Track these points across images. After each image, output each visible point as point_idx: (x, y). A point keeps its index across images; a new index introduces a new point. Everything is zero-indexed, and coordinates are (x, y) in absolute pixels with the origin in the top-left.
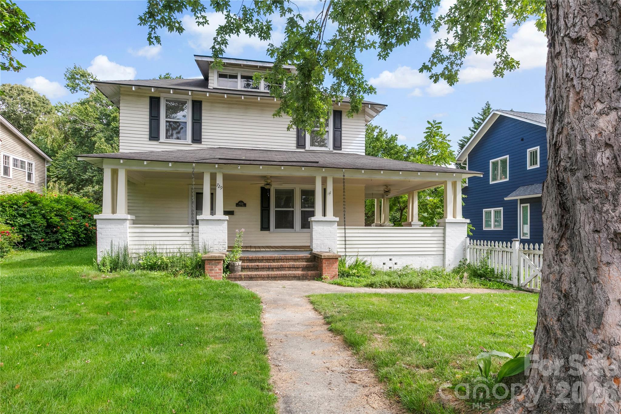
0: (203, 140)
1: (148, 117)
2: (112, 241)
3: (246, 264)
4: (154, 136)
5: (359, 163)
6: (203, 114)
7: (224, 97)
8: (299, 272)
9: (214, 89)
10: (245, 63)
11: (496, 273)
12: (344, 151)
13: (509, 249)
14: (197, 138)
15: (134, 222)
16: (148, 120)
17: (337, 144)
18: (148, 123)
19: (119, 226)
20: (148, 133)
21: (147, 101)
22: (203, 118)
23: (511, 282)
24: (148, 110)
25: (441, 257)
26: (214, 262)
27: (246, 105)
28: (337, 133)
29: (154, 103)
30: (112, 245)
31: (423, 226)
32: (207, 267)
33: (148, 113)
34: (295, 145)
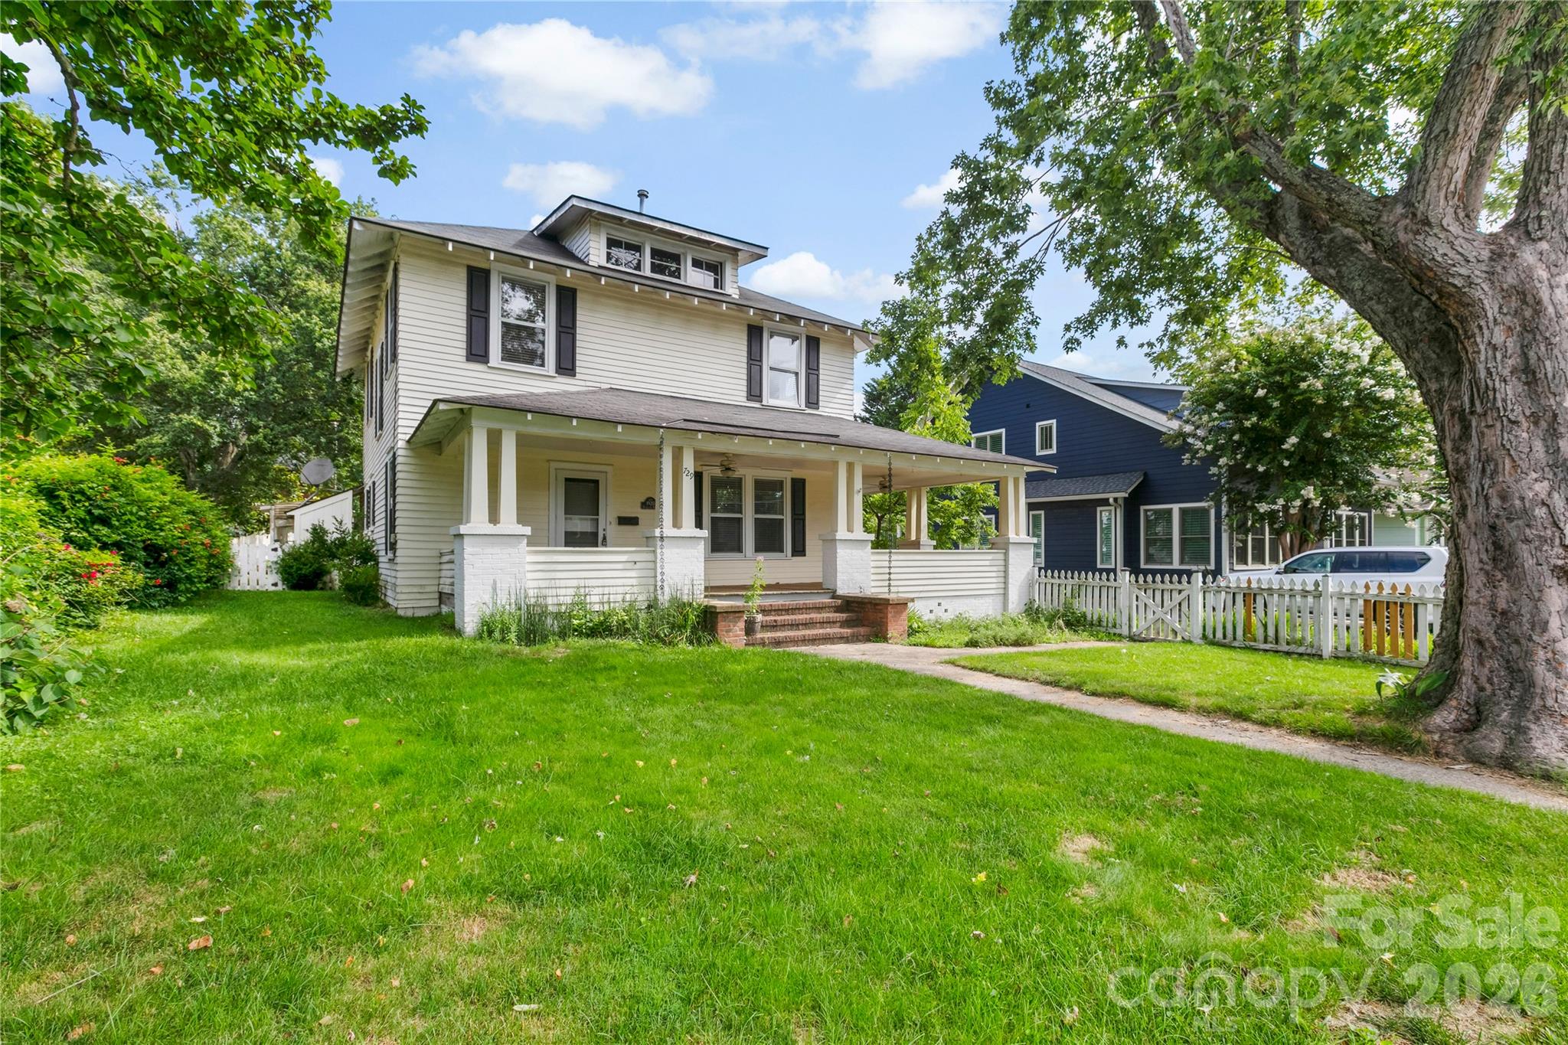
0: (578, 370)
1: (464, 309)
2: (495, 582)
3: (768, 618)
4: (477, 352)
5: (848, 434)
6: (578, 317)
7: (633, 290)
8: (836, 630)
9: (600, 267)
10: (668, 227)
11: (1089, 617)
12: (821, 411)
13: (1112, 583)
14: (567, 366)
15: (532, 541)
16: (464, 317)
17: (813, 399)
18: (464, 324)
19: (510, 550)
20: (464, 345)
21: (463, 274)
22: (578, 324)
23: (1118, 631)
24: (464, 295)
25: (1001, 598)
26: (731, 616)
27: (659, 308)
28: (813, 377)
29: (478, 283)
30: (495, 589)
31: (935, 548)
32: (721, 625)
33: (464, 302)
34: (745, 394)
